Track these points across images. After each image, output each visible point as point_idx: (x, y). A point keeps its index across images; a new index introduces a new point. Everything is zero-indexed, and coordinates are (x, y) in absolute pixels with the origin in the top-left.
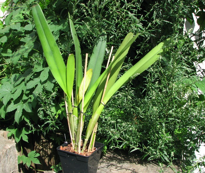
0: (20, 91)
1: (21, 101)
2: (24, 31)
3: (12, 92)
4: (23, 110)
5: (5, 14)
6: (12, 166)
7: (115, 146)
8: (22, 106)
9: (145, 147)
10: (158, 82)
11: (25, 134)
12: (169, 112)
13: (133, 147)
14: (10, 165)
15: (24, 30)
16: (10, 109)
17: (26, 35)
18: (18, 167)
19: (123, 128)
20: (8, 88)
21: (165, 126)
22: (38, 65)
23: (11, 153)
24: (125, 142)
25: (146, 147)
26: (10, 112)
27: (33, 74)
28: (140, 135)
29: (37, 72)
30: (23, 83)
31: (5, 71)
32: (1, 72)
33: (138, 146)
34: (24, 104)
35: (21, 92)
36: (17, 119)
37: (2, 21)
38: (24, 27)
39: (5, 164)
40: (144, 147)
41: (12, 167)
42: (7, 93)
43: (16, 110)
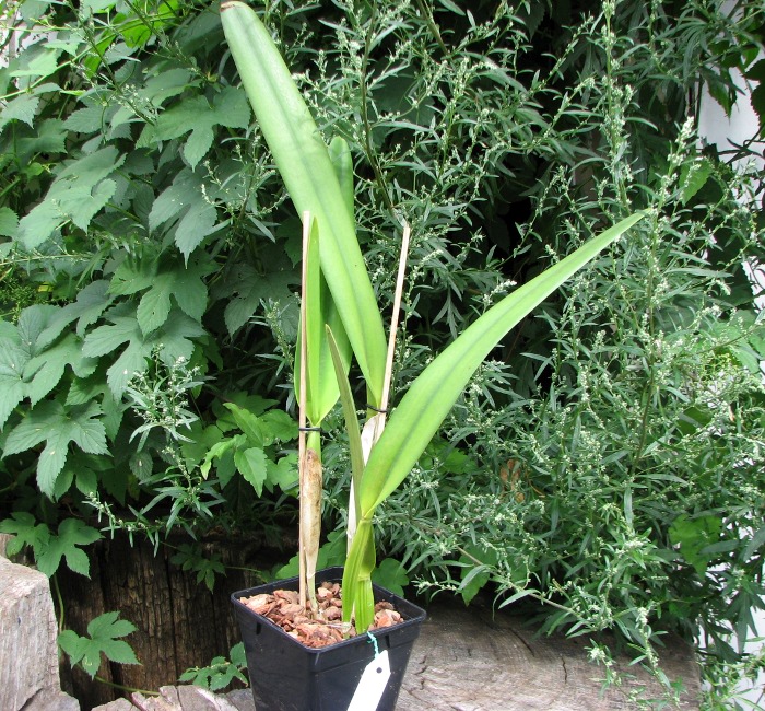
0: (56, 369)
1: (60, 409)
2: (66, 134)
3: (26, 376)
4: (73, 446)
6: (36, 667)
7: (437, 583)
8: (66, 432)
9: (555, 583)
10: (603, 332)
11: (77, 546)
12: (647, 452)
13: (511, 585)
14: (28, 660)
15: (64, 131)
16: (19, 441)
18: (57, 670)
19: (467, 513)
20: (9, 360)
21: (634, 506)
22: (131, 267)
23: (33, 613)
24: (479, 568)
25: (562, 584)
26: (17, 452)
27: (108, 302)
29: (124, 293)
33: (529, 580)
34: (73, 423)
35: (61, 372)
36: (45, 482)
38: (64, 119)
39: (11, 657)
40: (553, 586)
41: (37, 671)
42: (7, 379)
43: (42, 445)
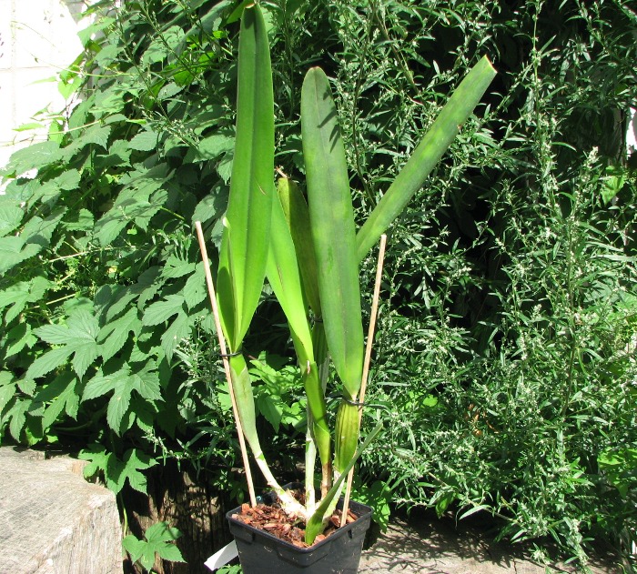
0: (123, 334)
1: (125, 365)
2: (130, 152)
3: (100, 339)
4: (134, 393)
5: (69, 102)
6: (105, 562)
7: (411, 500)
8: (129, 383)
9: (503, 500)
10: (540, 305)
11: (137, 470)
12: (574, 398)
13: (470, 502)
14: (99, 557)
15: (129, 150)
16: (94, 389)
17: (136, 165)
18: (121, 564)
19: (435, 446)
20: (87, 328)
21: (565, 440)
22: (180, 256)
23: (104, 520)
24: (444, 488)
25: (508, 502)
26: (92, 398)
27: (162, 283)
28: (491, 470)
29: (174, 277)
30: (134, 311)
31: (72, 276)
32: (61, 278)
33: (484, 498)
34: (135, 375)
35: (126, 336)
36: (114, 421)
37: (61, 123)
38: (129, 140)
39: (87, 553)
40: (502, 502)
41: (106, 564)
42: (85, 342)
43: (111, 393)
